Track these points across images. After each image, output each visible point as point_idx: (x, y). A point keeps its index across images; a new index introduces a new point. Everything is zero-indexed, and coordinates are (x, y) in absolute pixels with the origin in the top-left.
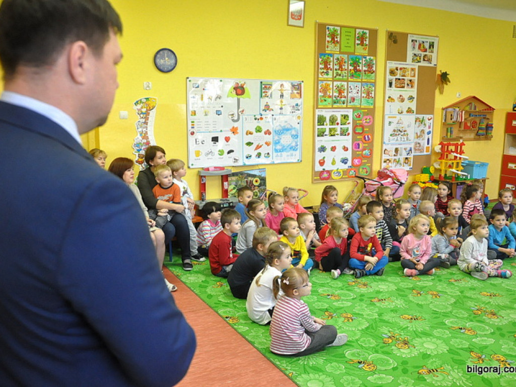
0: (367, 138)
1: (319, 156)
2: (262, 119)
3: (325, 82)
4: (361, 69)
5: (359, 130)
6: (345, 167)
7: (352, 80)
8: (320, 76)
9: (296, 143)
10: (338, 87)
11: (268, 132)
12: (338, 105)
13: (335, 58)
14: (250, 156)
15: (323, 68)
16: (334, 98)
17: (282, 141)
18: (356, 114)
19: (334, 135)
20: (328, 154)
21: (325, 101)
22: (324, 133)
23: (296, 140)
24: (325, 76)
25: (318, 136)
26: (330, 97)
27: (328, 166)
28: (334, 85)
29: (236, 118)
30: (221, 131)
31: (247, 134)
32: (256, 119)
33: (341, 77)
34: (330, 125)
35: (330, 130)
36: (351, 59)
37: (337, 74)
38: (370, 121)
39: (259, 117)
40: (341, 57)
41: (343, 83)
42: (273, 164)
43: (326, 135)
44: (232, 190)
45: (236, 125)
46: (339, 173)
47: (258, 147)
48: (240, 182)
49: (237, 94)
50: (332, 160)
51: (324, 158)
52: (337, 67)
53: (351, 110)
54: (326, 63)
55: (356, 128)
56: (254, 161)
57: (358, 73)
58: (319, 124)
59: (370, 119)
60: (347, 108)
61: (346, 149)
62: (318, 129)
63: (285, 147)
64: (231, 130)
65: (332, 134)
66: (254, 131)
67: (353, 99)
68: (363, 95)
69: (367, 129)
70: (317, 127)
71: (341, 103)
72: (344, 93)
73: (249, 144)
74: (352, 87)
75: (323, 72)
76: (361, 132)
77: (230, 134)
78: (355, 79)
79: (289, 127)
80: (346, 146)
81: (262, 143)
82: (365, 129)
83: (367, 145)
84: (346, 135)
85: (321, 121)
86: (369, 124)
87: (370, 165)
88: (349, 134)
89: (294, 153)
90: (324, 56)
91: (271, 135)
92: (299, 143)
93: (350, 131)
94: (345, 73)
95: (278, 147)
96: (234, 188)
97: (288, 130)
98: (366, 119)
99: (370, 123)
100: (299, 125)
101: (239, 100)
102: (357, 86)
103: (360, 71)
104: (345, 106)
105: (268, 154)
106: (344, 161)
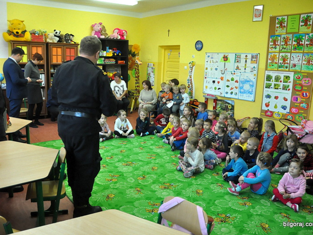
0: (305, 95)
1: (266, 100)
2: (235, 74)
3: (274, 54)
4: (303, 43)
5: (298, 88)
6: (285, 112)
7: (295, 51)
8: (270, 50)
9: (252, 90)
10: (283, 57)
11: (237, 82)
12: (282, 69)
13: (282, 37)
14: (228, 93)
15: (273, 45)
16: (279, 64)
17: (244, 87)
18: (296, 76)
19: (278, 89)
20: (272, 100)
21: (273, 65)
22: (270, 86)
23: (252, 88)
24: (274, 50)
25: (266, 88)
26: (276, 63)
27: (271, 108)
28: (280, 55)
29: (223, 73)
30: (216, 78)
31: (227, 81)
32: (232, 74)
33: (286, 50)
34: (275, 81)
35: (275, 85)
36: (295, 37)
37: (283, 48)
38: (309, 82)
39: (233, 73)
40: (286, 36)
41: (287, 54)
42: (238, 99)
43: (271, 88)
44: (219, 108)
45: (223, 76)
46: (279, 115)
47: (232, 89)
48: (222, 105)
49: (224, 61)
50: (275, 104)
51: (269, 102)
52: (283, 43)
53: (293, 73)
54: (275, 42)
55: (296, 86)
56: (229, 95)
57: (300, 46)
58: (267, 80)
59: (309, 81)
60: (289, 71)
61: (286, 100)
62: (266, 83)
63: (246, 91)
64: (221, 78)
65: (276, 87)
66: (230, 80)
67: (295, 66)
68: (303, 62)
69: (306, 88)
70: (266, 82)
71: (285, 67)
72: (287, 60)
73: (228, 86)
74: (294, 57)
75: (272, 47)
76: (300, 89)
77: (220, 80)
78: (297, 51)
79: (249, 80)
80: (286, 98)
81: (234, 87)
82: (304, 88)
83: (304, 100)
84: (287, 90)
85: (269, 78)
86: (307, 85)
87: (306, 115)
88: (289, 90)
89: (250, 95)
90: (274, 37)
91: (238, 83)
92: (253, 90)
93: (291, 87)
94: (289, 47)
95: (242, 90)
96: (220, 107)
97: (248, 81)
98: (305, 80)
99: (309, 84)
100: (254, 79)
101: (225, 63)
102: (298, 56)
103: (302, 45)
104: (287, 69)
105: (236, 93)
106: (284, 108)
